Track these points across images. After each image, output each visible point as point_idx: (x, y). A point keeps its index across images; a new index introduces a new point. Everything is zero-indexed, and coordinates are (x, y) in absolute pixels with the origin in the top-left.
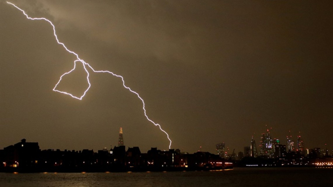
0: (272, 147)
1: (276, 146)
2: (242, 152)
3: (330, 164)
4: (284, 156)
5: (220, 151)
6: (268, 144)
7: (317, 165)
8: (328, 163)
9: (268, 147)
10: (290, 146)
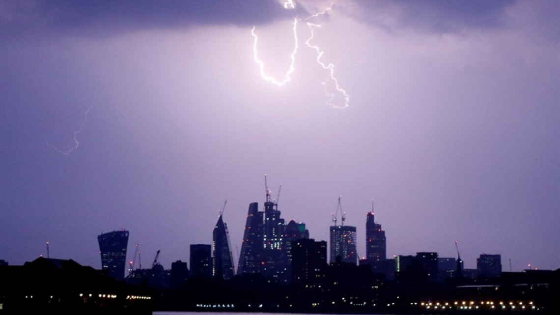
0: (281, 246)
1: (294, 244)
2: (183, 261)
3: (468, 304)
4: (321, 276)
5: (111, 257)
6: (270, 236)
7: (425, 307)
8: (460, 304)
9: (269, 246)
10: (341, 244)
